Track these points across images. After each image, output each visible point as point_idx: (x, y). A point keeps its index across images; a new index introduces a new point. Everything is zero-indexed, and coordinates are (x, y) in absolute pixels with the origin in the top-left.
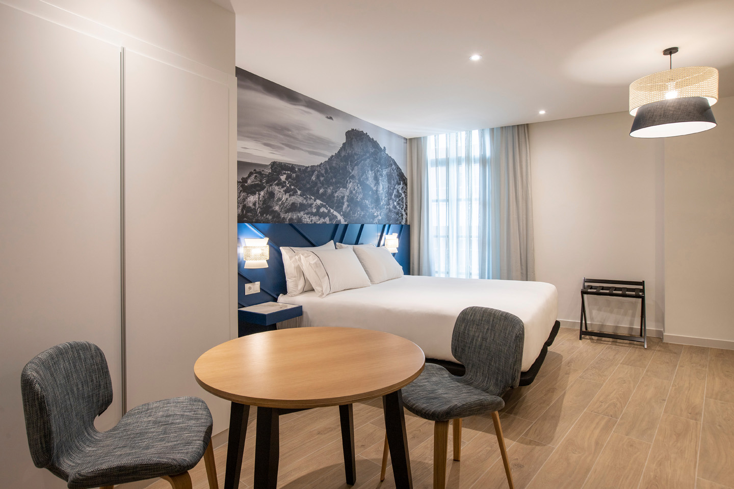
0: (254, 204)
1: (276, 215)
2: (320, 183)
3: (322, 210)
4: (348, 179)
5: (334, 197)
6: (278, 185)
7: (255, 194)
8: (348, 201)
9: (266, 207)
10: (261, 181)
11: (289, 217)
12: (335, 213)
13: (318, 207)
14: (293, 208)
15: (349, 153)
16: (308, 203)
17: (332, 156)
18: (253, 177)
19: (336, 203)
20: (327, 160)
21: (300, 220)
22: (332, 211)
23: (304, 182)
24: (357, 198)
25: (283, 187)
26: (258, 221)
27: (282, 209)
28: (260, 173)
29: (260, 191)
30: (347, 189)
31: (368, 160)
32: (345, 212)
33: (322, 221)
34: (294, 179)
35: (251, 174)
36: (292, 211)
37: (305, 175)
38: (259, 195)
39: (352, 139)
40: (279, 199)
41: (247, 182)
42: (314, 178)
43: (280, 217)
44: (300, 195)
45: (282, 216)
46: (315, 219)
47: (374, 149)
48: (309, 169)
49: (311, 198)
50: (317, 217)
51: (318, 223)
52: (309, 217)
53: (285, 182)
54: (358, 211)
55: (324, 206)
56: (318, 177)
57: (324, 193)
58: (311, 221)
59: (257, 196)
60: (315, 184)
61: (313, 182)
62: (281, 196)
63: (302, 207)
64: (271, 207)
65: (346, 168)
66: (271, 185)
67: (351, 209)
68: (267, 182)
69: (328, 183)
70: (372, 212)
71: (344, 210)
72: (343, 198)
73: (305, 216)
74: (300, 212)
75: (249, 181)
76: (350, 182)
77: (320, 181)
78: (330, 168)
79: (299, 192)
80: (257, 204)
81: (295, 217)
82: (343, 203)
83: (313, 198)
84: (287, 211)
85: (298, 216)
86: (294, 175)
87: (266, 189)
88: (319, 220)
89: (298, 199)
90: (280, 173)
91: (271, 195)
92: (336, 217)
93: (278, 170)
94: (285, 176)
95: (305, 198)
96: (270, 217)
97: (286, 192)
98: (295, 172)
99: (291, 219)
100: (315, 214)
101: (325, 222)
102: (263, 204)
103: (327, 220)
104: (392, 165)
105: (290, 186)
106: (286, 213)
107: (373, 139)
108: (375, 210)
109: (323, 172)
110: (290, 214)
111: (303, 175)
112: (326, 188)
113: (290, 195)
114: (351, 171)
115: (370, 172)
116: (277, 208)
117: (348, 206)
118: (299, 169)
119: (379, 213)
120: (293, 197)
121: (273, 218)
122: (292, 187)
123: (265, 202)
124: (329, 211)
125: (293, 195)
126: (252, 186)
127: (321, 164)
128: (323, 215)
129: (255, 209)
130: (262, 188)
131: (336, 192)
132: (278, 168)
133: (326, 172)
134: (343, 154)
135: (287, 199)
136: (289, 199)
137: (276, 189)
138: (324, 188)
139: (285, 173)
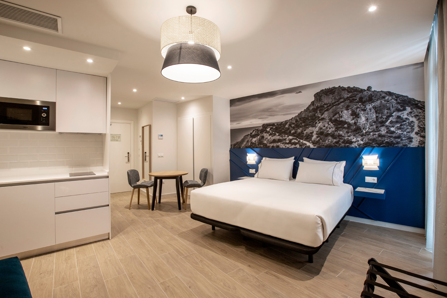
0: (255, 141)
1: (265, 145)
2: (292, 128)
3: (293, 141)
4: (317, 121)
5: (304, 133)
6: (265, 133)
7: (255, 138)
8: (317, 134)
9: (260, 142)
10: (258, 133)
11: (272, 145)
12: (304, 142)
13: (290, 140)
14: (274, 141)
15: (318, 106)
16: (283, 139)
17: (302, 112)
18: (254, 132)
19: (305, 137)
20: (297, 115)
21: (278, 147)
22: (301, 141)
23: (281, 129)
24: (328, 131)
25: (268, 133)
26: (257, 148)
27: (268, 142)
28: (257, 130)
29: (258, 136)
30: (316, 127)
31: (342, 104)
32: (314, 141)
33: (293, 146)
34: (274, 129)
35: (254, 131)
36: (273, 143)
37: (281, 125)
38: (257, 138)
39: (321, 96)
40: (267, 138)
41: (252, 134)
42: (287, 126)
43: (267, 146)
44: (278, 135)
45: (268, 145)
46: (287, 146)
47: (350, 94)
48: (283, 123)
49: (285, 136)
50: (290, 145)
51: (291, 147)
52: (284, 145)
53: (269, 131)
54: (329, 139)
55: (296, 139)
56: (290, 125)
57: (296, 132)
58: (286, 147)
59: (256, 138)
60: (289, 129)
61: (286, 128)
62: (267, 137)
63: (279, 141)
64: (263, 142)
65: (315, 115)
66: (262, 133)
67: (321, 139)
68: (260, 133)
69: (298, 126)
70: (347, 139)
71: (313, 140)
72: (312, 133)
73: (281, 144)
74: (278, 143)
75: (253, 134)
76: (320, 122)
77: (292, 127)
78: (300, 119)
79: (277, 134)
80: (256, 141)
81: (275, 145)
82: (312, 136)
83: (287, 136)
84: (271, 143)
85: (277, 145)
86: (274, 127)
87: (260, 135)
88: (291, 146)
89: (277, 137)
90: (267, 128)
91: (263, 137)
92: (306, 144)
93: (265, 127)
94: (269, 129)
95: (281, 137)
96: (262, 146)
97: (270, 135)
98: (275, 126)
99: (273, 147)
100: (288, 144)
101: (296, 147)
102: (259, 141)
103: (298, 146)
104: (384, 97)
105: (272, 132)
106: (270, 144)
107: (349, 87)
108: (352, 137)
109: (294, 122)
110: (272, 144)
111: (280, 126)
112: (297, 130)
113: (272, 136)
114: (320, 116)
115: (345, 112)
116: (265, 142)
117: (317, 137)
118: (277, 124)
119: (359, 139)
120: (273, 137)
121: (263, 146)
122: (273, 133)
123: (260, 140)
124: (299, 141)
125: (274, 136)
126: (254, 135)
127: (292, 118)
128: (295, 144)
129: (255, 143)
130: (259, 135)
131: (305, 130)
132: (265, 126)
133: (297, 121)
134: (311, 108)
135: (270, 138)
136: (272, 138)
137: (265, 135)
138: (294, 130)
139: (269, 127)
